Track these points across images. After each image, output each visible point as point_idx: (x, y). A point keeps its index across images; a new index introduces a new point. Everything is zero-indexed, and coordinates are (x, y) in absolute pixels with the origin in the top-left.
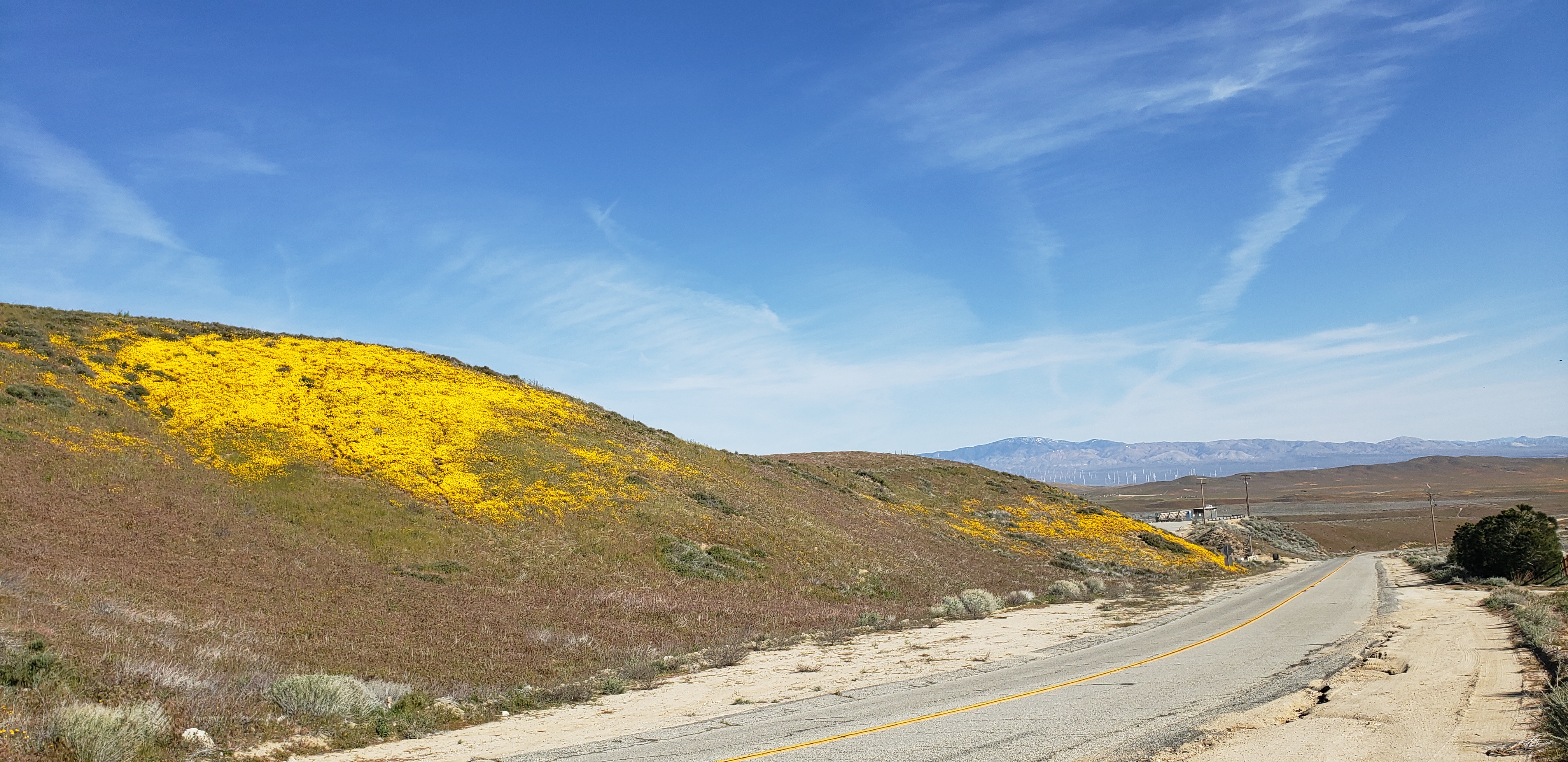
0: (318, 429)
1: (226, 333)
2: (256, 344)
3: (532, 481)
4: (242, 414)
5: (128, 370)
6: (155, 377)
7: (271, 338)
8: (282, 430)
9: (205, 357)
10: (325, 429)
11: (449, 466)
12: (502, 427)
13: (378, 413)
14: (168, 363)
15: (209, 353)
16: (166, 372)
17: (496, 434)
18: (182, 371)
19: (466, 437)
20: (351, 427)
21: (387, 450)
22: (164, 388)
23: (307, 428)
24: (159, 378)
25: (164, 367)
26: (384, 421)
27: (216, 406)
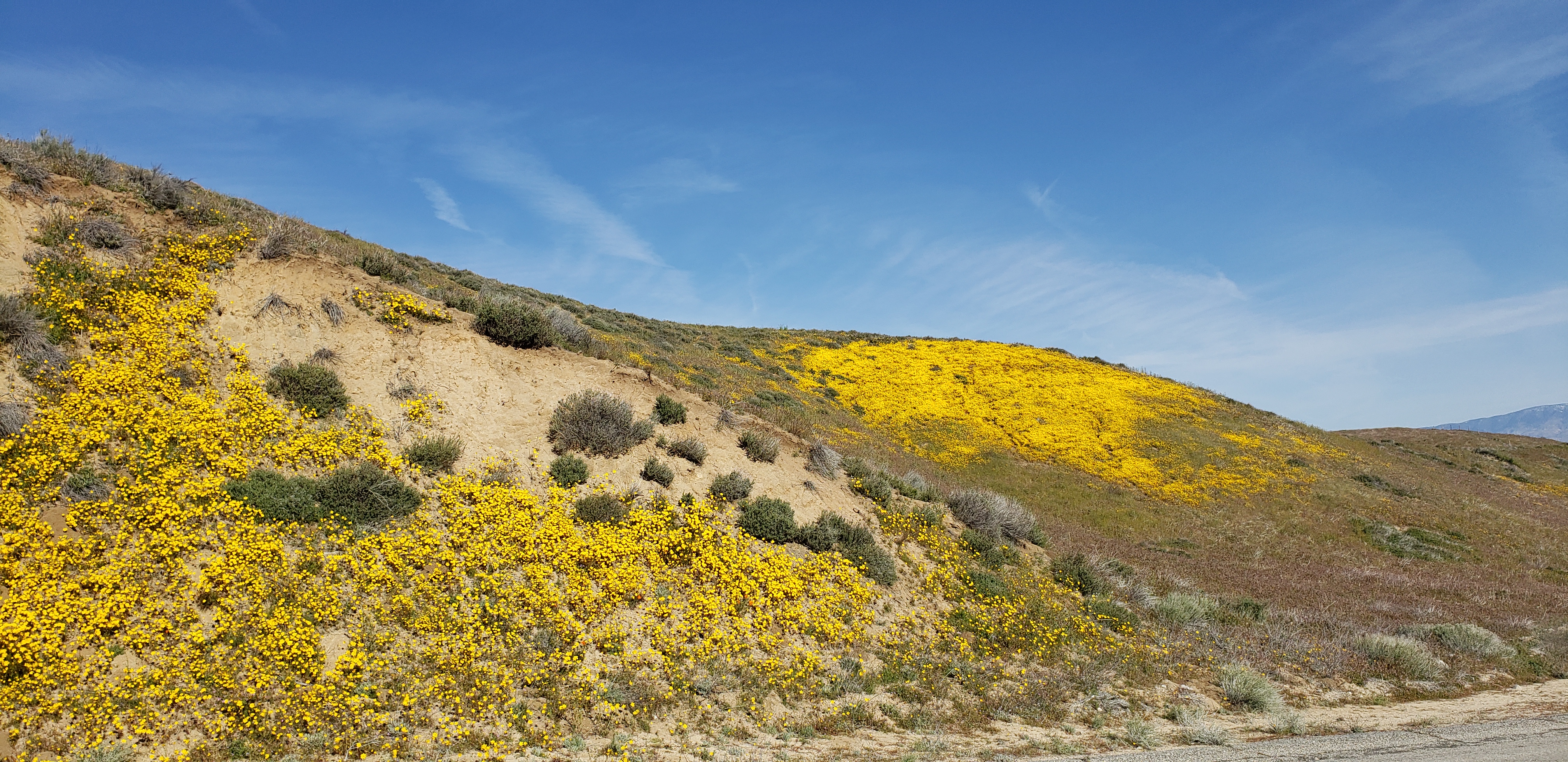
0: (988, 421)
1: (873, 340)
2: (898, 346)
3: (1201, 465)
4: (922, 409)
5: (817, 376)
6: (838, 381)
7: (909, 341)
8: (960, 422)
9: (867, 361)
10: (994, 420)
11: (1120, 451)
12: (1149, 414)
13: (1034, 404)
14: (842, 367)
15: (869, 358)
16: (845, 376)
17: (1146, 421)
18: (856, 374)
19: (1121, 424)
20: (1016, 419)
21: (1057, 439)
22: (847, 390)
23: (980, 420)
24: (842, 381)
25: (841, 371)
26: (1042, 411)
27: (896, 403)
